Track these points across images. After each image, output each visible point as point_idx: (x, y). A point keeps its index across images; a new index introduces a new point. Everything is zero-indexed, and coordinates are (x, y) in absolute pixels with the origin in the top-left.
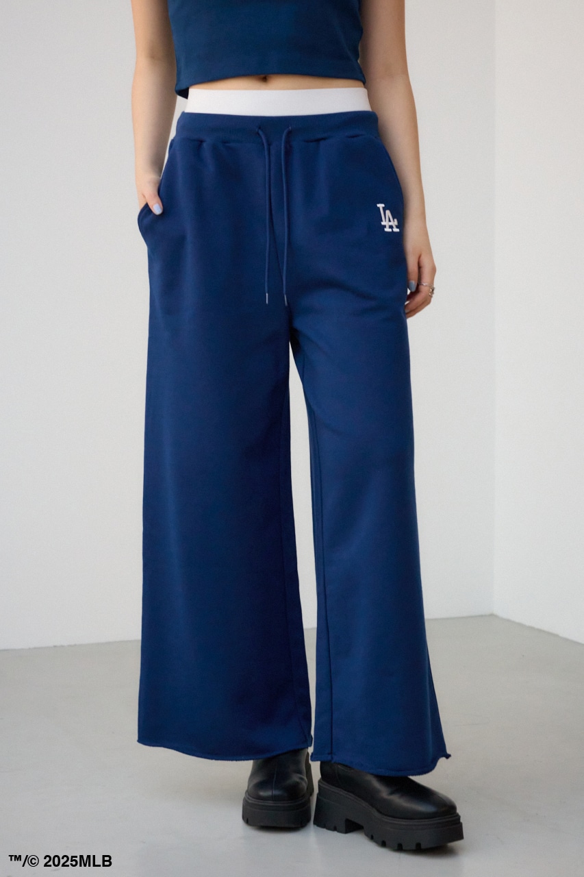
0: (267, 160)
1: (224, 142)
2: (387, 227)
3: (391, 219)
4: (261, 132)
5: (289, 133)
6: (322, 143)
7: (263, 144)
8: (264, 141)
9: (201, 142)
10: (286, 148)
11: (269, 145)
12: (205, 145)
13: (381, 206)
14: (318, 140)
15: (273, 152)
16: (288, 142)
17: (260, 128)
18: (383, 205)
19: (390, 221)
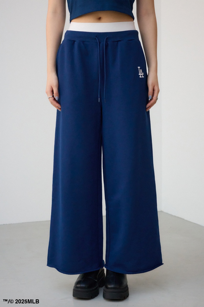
0: (99, 49)
1: (83, 42)
2: (140, 76)
3: (142, 73)
4: (96, 38)
5: (107, 39)
6: (119, 43)
7: (97, 43)
8: (98, 42)
9: (74, 41)
10: (106, 44)
11: (100, 43)
12: (76, 42)
13: (139, 67)
14: (118, 41)
15: (101, 46)
16: (106, 42)
17: (96, 37)
18: (140, 67)
19: (141, 74)
